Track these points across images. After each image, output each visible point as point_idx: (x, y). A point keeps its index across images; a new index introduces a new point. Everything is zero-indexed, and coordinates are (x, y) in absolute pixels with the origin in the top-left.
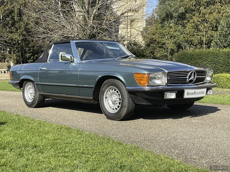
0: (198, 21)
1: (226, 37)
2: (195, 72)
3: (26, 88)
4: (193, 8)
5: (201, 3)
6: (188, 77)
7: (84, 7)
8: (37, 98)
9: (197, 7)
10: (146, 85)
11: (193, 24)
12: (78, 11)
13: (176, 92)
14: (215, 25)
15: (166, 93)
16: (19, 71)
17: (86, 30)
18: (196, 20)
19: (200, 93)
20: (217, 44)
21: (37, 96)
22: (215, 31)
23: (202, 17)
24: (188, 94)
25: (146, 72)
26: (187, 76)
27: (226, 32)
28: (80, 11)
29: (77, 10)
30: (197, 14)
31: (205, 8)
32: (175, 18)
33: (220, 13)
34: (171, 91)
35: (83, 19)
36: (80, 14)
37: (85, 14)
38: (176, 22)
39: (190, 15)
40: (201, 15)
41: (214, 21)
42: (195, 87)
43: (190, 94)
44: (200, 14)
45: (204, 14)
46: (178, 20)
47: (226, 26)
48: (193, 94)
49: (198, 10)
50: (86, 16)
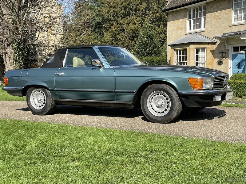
0: (116, 31)
1: (145, 46)
3: (32, 94)
4: (112, 18)
5: (118, 14)
6: (224, 81)
7: (14, 10)
8: (50, 105)
9: (115, 18)
11: (112, 33)
12: (7, 14)
13: (221, 95)
14: (131, 35)
15: (215, 96)
16: (22, 76)
17: (17, 34)
18: (114, 30)
20: (137, 53)
21: (50, 102)
22: (132, 40)
23: (120, 27)
27: (145, 42)
28: (9, 15)
29: (5, 12)
30: (115, 24)
31: (122, 19)
32: (93, 26)
33: (135, 24)
34: (218, 94)
35: (13, 22)
36: (9, 18)
37: (16, 18)
38: (93, 31)
39: (107, 25)
40: (119, 25)
41: (131, 31)
44: (117, 25)
45: (121, 24)
46: (95, 29)
47: (145, 36)
49: (115, 20)
50: (17, 19)
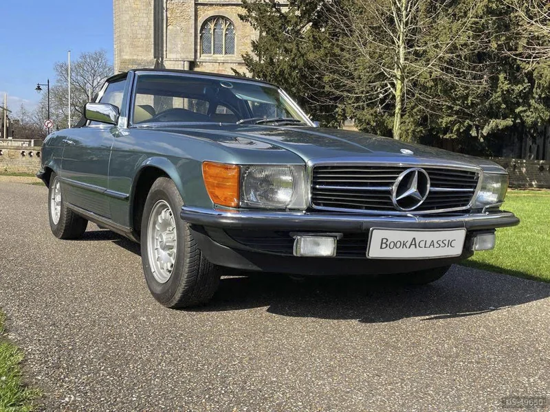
2: (424, 171)
6: (394, 188)
10: (233, 204)
13: (336, 237)
15: (297, 237)
19: (436, 245)
24: (384, 243)
25: (234, 161)
26: (392, 184)
42: (419, 223)
43: (395, 245)
48: (408, 245)
